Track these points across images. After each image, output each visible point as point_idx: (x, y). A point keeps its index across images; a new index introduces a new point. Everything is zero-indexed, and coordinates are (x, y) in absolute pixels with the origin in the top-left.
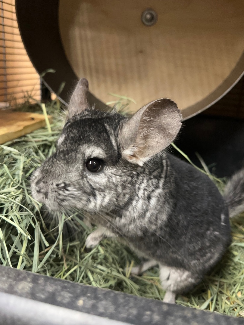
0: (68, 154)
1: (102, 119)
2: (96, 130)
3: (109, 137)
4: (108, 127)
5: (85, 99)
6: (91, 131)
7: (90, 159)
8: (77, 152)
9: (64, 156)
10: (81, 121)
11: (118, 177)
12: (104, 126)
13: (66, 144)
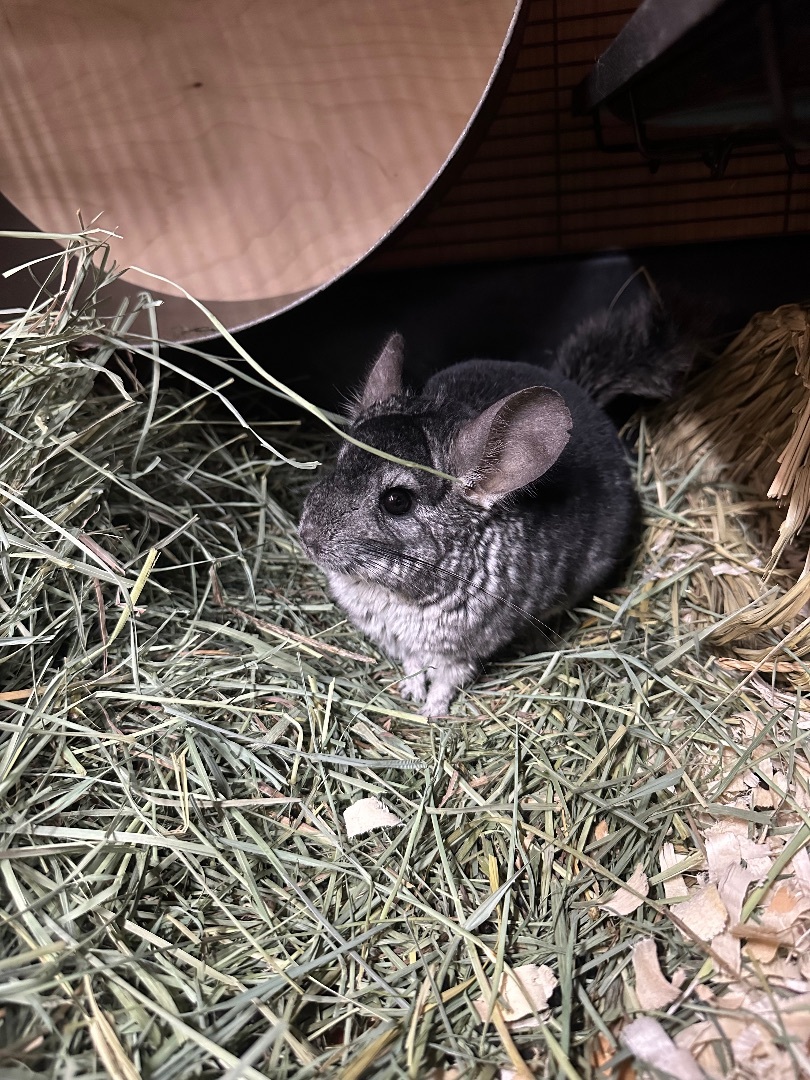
0: (355, 477)
1: (420, 416)
2: (408, 439)
3: (428, 452)
4: (428, 433)
5: (397, 375)
6: (399, 440)
7: (390, 490)
8: (370, 473)
9: (348, 479)
10: (383, 418)
11: (440, 526)
12: (422, 431)
13: (351, 459)
